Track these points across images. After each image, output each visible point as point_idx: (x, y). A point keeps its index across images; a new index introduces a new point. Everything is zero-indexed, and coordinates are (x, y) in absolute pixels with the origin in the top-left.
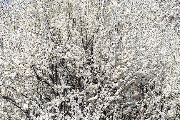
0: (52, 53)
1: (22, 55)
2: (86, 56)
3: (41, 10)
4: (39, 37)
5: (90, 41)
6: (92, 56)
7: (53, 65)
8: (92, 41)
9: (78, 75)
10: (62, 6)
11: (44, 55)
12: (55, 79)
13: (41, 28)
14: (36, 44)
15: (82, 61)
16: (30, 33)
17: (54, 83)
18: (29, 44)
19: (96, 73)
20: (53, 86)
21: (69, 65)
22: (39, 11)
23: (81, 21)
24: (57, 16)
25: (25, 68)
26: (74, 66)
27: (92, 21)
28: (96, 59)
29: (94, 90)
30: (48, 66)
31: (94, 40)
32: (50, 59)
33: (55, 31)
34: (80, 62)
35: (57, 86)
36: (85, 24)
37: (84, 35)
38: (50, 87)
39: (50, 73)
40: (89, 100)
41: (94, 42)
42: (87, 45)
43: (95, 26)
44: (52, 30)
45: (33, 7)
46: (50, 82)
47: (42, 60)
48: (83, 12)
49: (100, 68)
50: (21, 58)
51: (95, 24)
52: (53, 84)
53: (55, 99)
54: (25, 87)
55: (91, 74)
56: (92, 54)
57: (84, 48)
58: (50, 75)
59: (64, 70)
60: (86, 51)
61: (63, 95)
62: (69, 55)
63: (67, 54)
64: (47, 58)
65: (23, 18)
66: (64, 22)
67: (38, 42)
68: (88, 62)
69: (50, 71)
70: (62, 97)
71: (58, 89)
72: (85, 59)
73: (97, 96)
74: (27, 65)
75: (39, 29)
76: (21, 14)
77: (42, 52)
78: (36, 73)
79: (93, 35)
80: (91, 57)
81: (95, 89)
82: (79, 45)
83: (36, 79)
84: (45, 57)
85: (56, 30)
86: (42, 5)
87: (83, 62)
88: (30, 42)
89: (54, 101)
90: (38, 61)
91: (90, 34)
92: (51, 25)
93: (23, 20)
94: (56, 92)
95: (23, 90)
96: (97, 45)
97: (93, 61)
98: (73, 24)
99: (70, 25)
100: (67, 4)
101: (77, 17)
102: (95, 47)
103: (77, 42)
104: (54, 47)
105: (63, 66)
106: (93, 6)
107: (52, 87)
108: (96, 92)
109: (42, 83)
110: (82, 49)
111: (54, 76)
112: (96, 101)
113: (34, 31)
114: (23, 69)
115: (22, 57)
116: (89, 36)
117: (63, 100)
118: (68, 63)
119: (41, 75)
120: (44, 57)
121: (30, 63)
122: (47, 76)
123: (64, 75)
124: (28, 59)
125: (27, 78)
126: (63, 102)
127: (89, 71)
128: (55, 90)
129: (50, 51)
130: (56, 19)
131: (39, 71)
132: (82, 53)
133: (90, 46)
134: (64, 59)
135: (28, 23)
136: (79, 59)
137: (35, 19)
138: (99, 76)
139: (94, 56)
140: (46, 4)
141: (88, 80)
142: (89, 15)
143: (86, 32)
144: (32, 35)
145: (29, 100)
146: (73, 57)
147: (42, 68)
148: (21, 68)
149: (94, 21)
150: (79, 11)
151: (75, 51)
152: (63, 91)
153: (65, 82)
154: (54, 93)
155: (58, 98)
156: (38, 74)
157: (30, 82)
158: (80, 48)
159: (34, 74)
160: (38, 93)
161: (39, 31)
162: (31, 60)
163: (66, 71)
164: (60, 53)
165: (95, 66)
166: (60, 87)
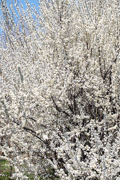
0: (71, 83)
1: (42, 87)
2: (104, 86)
3: (59, 41)
4: (57, 68)
5: (108, 70)
6: (111, 85)
7: (72, 95)
8: (110, 71)
9: (97, 105)
10: (79, 37)
11: (63, 86)
12: (74, 109)
13: (59, 59)
14: (55, 75)
15: (101, 90)
16: (48, 64)
17: (73, 113)
18: (47, 75)
19: (115, 102)
20: (72, 116)
21: (88, 95)
22: (57, 42)
23: (99, 51)
24: (75, 46)
25: (45, 99)
26: (92, 95)
27: (110, 50)
28: (114, 88)
29: (113, 120)
30: (67, 96)
31: (112, 70)
32: (69, 89)
33: (74, 62)
34: (98, 92)
35: (76, 116)
36: (103, 53)
37: (102, 64)
38: (69, 117)
39: (69, 103)
40: (109, 129)
41: (113, 72)
42: (106, 74)
43: (114, 56)
44: (70, 60)
45: (50, 38)
46: (69, 112)
47: (61, 91)
48: (101, 42)
49: (118, 97)
50: (40, 89)
51: (113, 54)
52: (72, 115)
53: (74, 129)
54: (45, 118)
55: (110, 103)
56: (111, 83)
57: (103, 77)
58: (69, 105)
59: (82, 100)
60: (105, 80)
61: (82, 125)
62: (87, 85)
63: (85, 84)
64: (66, 89)
65: (42, 49)
66: (82, 52)
67: (56, 73)
68: (106, 91)
69: (69, 101)
70: (81, 127)
71: (77, 119)
72: (104, 88)
73: (116, 126)
74: (47, 96)
75: (57, 60)
76: (39, 46)
77: (60, 82)
78: (55, 104)
79: (111, 64)
80: (109, 86)
81: (114, 118)
82: (97, 75)
83: (56, 110)
84: (64, 88)
85: (75, 60)
86: (60, 36)
87: (102, 92)
88: (49, 73)
89: (73, 131)
90: (57, 92)
91: (108, 64)
92: (70, 55)
93: (41, 51)
94: (75, 122)
95: (43, 121)
96: (115, 75)
97: (112, 91)
98: (91, 54)
99: (88, 55)
100: (85, 35)
101: (95, 47)
102: (114, 77)
103: (96, 72)
104: (72, 78)
105: (81, 96)
106: (110, 35)
107: (71, 118)
108: (116, 122)
109: (61, 114)
110: (101, 78)
111: (72, 106)
112: (115, 130)
113: (52, 62)
114: (43, 100)
115: (42, 89)
116: (107, 65)
117: (83, 130)
118: (87, 92)
119: (60, 105)
120: (62, 88)
121: (49, 94)
122: (66, 106)
123: (82, 105)
124: (48, 91)
125: (46, 109)
126: (82, 132)
127: (108, 101)
128: (74, 120)
129: (69, 82)
130: (74, 49)
131: (59, 102)
132: (101, 83)
133: (108, 75)
134: (82, 89)
135: (46, 54)
136: (97, 89)
137: (53, 49)
138: (118, 105)
139: (113, 86)
140: (64, 34)
141: (107, 110)
142: (107, 45)
143: (104, 61)
144: (50, 66)
145: (49, 131)
146: (91, 87)
147: (61, 98)
148: (41, 99)
149: (112, 50)
150: (98, 41)
151: (94, 81)
152: (82, 121)
153: (84, 112)
154: (74, 123)
155: (78, 128)
156: (57, 105)
157: (49, 113)
158: (99, 78)
159: (53, 105)
160: (58, 124)
161: (58, 61)
162: (50, 92)
163: (85, 101)
164: (79, 83)
165: (114, 95)
166: (80, 117)
